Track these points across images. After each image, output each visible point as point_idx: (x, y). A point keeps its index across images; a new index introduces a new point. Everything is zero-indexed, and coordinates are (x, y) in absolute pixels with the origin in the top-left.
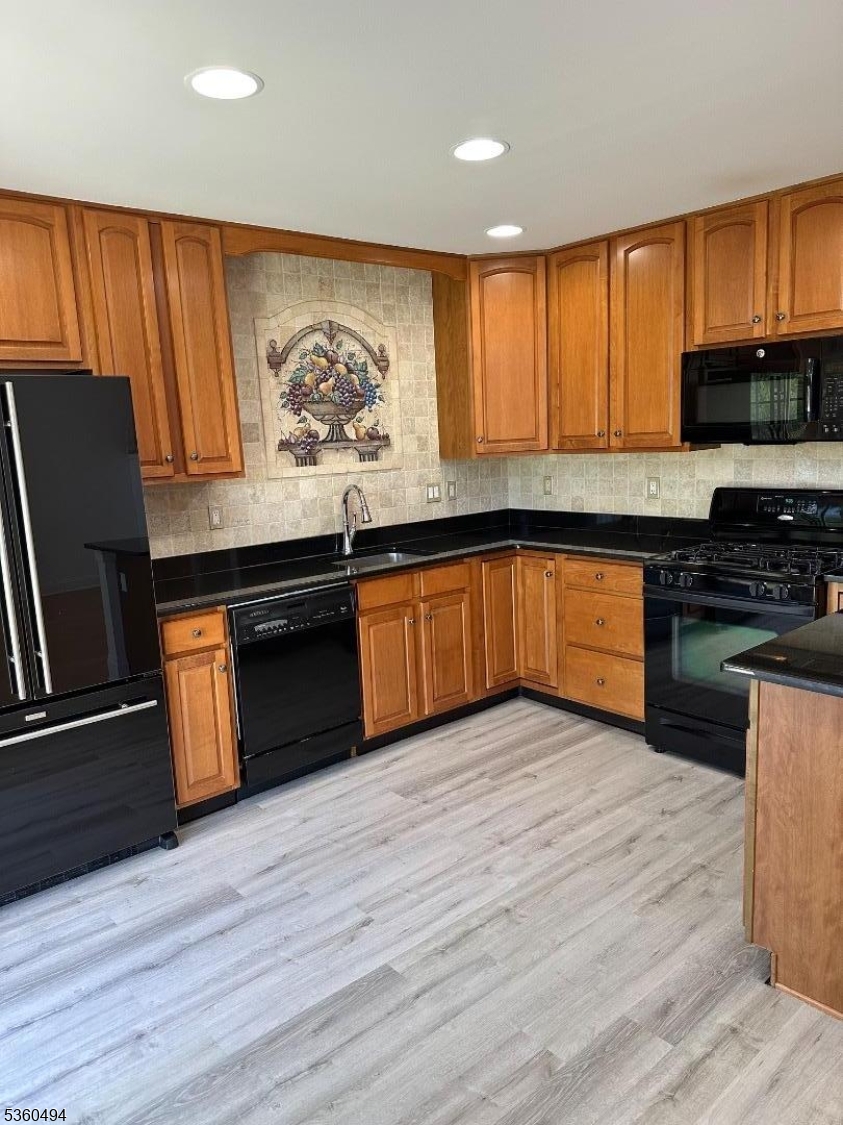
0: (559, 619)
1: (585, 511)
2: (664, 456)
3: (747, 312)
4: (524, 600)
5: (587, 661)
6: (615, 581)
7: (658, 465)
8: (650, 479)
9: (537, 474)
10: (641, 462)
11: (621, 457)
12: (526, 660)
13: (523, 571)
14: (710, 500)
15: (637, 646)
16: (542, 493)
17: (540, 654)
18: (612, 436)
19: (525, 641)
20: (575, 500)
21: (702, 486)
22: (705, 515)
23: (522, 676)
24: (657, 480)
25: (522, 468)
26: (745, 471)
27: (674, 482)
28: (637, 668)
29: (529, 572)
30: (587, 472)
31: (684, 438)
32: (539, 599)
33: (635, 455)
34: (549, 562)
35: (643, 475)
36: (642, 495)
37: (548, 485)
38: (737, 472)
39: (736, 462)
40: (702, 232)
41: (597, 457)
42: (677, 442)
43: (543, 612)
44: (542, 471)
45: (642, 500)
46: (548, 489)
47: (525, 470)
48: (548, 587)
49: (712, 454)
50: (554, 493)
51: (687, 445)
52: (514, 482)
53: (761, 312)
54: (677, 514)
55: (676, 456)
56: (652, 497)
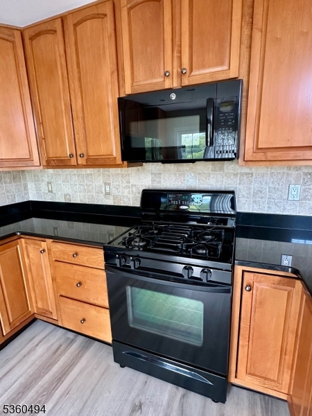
0: (54, 279)
1: (72, 202)
2: (112, 170)
3: (159, 69)
4: (30, 266)
5: (73, 307)
6: (86, 258)
7: (109, 176)
8: (105, 184)
9: (43, 181)
10: (100, 174)
11: (89, 171)
12: (36, 303)
13: (27, 248)
14: (140, 196)
15: (104, 300)
16: (47, 191)
17: (44, 299)
18: (79, 158)
19: (35, 291)
20: (65, 196)
21: (134, 188)
22: (138, 204)
23: (36, 312)
24: (109, 184)
25: (34, 176)
26: (157, 180)
27: (119, 185)
28: (105, 313)
29: (30, 249)
30: (71, 179)
31: (123, 159)
32: (39, 267)
33: (96, 170)
34: (42, 243)
35: (102, 181)
36: (102, 193)
37: (50, 187)
38: (153, 181)
39: (152, 174)
40: (126, 8)
41: (75, 171)
42: (119, 161)
43: (43, 275)
44: (46, 179)
45: (102, 196)
46: (50, 189)
47: (36, 178)
48: (44, 259)
49: (138, 170)
50: (54, 191)
51: (125, 163)
52: (31, 185)
53: (169, 68)
54: (122, 204)
55: (119, 170)
56: (107, 194)
